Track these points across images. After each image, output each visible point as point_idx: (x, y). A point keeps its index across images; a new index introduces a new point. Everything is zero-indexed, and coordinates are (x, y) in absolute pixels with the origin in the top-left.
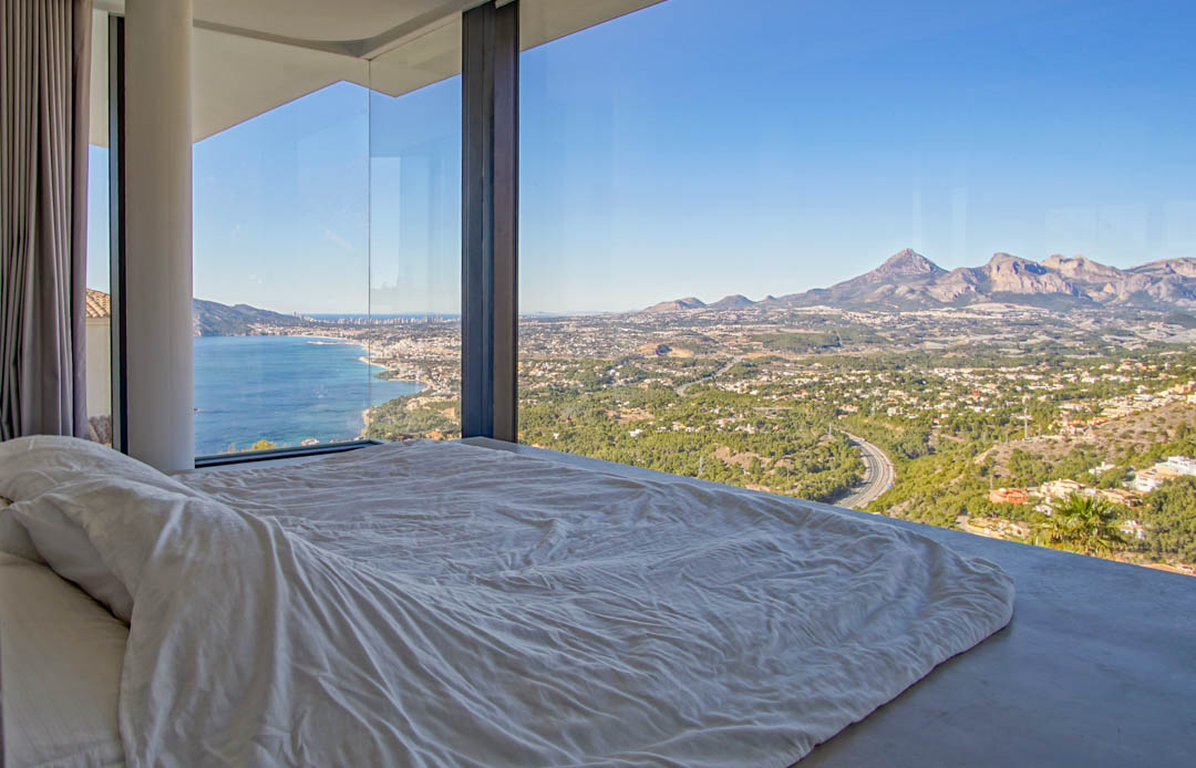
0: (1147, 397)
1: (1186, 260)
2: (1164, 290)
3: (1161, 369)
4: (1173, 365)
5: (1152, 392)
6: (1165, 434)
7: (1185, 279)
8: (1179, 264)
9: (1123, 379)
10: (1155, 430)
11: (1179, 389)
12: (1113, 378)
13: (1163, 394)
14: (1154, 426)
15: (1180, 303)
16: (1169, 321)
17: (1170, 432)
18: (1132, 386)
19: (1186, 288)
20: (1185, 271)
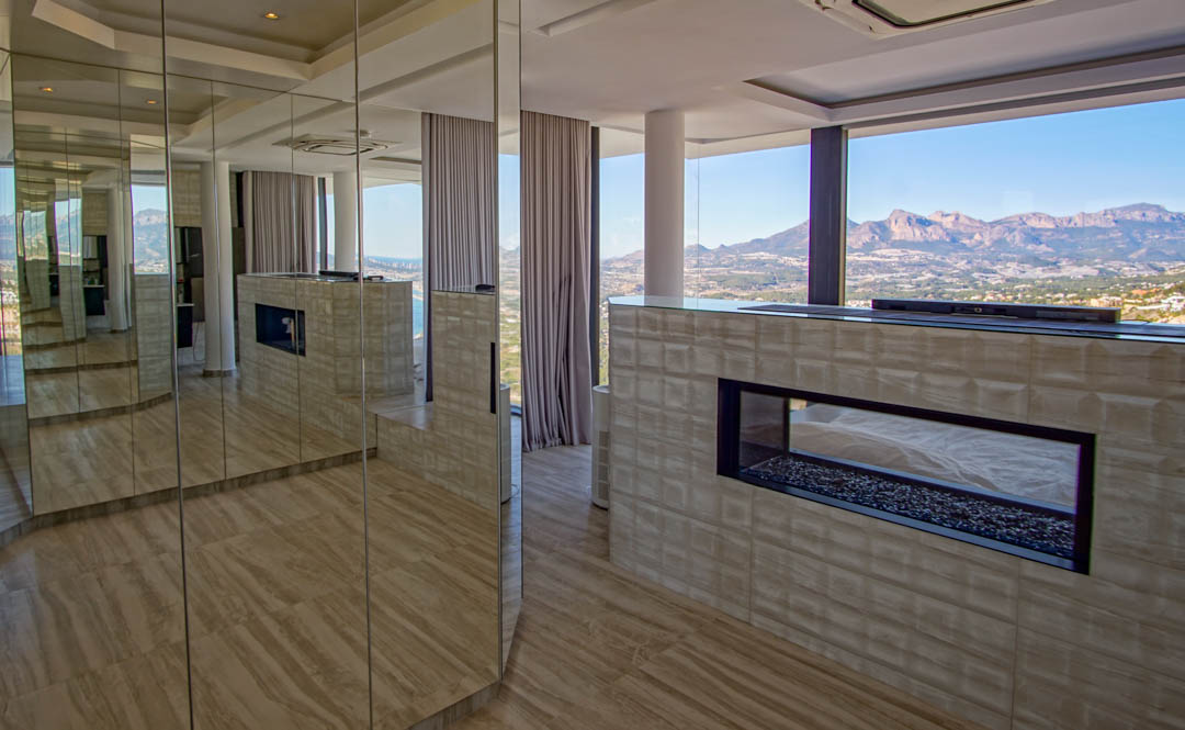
1: (1034, 214)
2: (1018, 237)
7: (1033, 229)
8: (1028, 218)
15: (1030, 247)
16: (1021, 262)
19: (1034, 237)
20: (1033, 223)
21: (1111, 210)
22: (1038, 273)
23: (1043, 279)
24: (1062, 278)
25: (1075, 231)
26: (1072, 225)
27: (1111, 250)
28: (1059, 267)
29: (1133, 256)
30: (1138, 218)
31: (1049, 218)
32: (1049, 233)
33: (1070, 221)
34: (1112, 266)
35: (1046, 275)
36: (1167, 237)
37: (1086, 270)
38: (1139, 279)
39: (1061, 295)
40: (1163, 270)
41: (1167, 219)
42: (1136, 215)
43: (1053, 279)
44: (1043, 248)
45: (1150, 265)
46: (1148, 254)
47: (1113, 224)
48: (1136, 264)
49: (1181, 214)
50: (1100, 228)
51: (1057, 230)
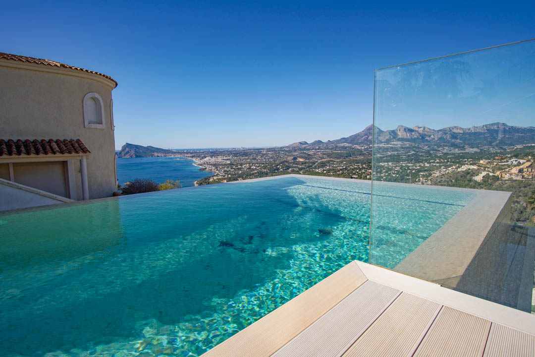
0: (445, 170)
1: (455, 127)
2: (448, 137)
3: (448, 161)
4: (451, 160)
5: (446, 168)
6: (452, 181)
7: (454, 133)
8: (453, 129)
9: (437, 165)
10: (448, 180)
11: (454, 167)
12: (434, 164)
13: (450, 169)
14: (448, 179)
15: (453, 141)
16: (449, 147)
17: (453, 181)
18: (440, 166)
19: (454, 136)
20: (455, 131)
21: (486, 125)
22: (457, 151)
23: (459, 153)
24: (465, 153)
25: (470, 134)
26: (470, 131)
27: (485, 142)
28: (465, 149)
29: (494, 144)
30: (496, 128)
31: (461, 129)
32: (461, 135)
33: (469, 129)
34: (486, 148)
35: (459, 152)
36: (507, 136)
37: (475, 150)
38: (497, 153)
39: (466, 160)
40: (505, 149)
41: (507, 129)
42: (495, 127)
43: (462, 153)
44: (458, 141)
45: (501, 148)
46: (499, 143)
47: (486, 131)
48: (495, 147)
49: (513, 127)
50: (481, 133)
51: (464, 133)
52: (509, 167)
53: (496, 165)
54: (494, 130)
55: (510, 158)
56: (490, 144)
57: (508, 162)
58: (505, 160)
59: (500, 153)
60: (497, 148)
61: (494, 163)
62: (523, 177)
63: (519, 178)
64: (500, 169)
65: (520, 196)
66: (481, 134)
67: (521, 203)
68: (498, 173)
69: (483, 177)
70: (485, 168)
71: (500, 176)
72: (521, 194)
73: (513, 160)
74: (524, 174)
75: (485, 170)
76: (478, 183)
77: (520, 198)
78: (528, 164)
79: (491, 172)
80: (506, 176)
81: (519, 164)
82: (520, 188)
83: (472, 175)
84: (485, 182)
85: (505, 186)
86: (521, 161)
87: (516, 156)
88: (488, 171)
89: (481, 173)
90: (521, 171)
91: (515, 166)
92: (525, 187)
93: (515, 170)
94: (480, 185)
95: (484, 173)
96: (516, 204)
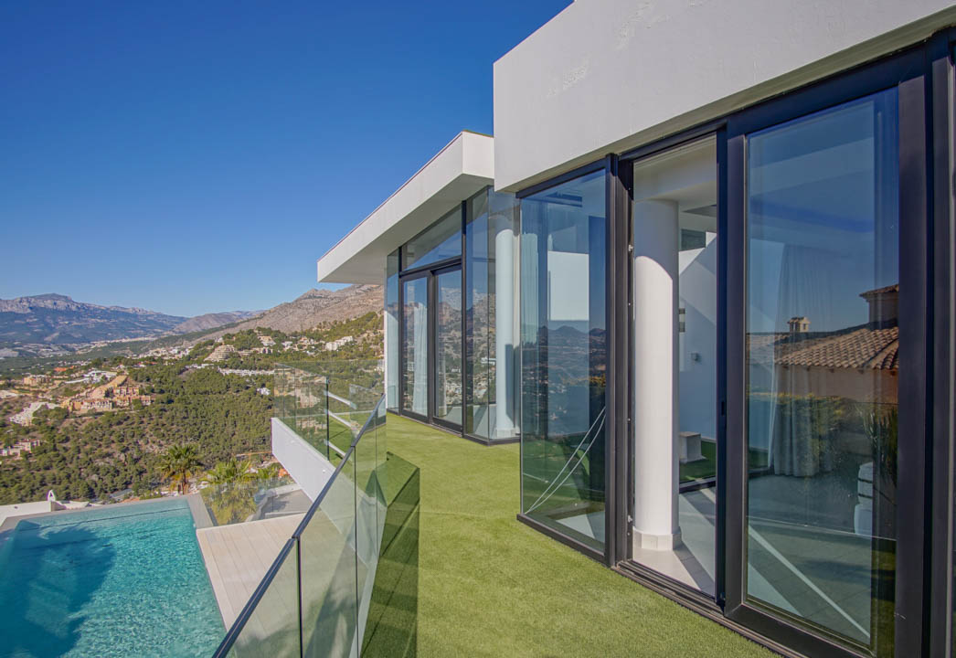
52: (87, 389)
53: (60, 385)
54: (45, 309)
55: (87, 368)
56: (39, 338)
57: (83, 377)
58: (77, 374)
59: (64, 359)
60: (56, 349)
61: (56, 382)
62: (114, 405)
63: (107, 408)
64: (69, 392)
65: (113, 442)
66: (16, 316)
67: (116, 456)
68: (66, 403)
69: (35, 414)
70: (38, 392)
71: (70, 409)
72: (113, 438)
73: (93, 372)
74: (115, 399)
75: (36, 399)
76: (25, 428)
77: (113, 445)
78: (121, 379)
79: (50, 401)
80: (82, 407)
81: (105, 380)
82: (111, 426)
83: (7, 413)
84: (40, 424)
85: (83, 427)
86: (109, 375)
87: (97, 364)
88: (45, 400)
89: (29, 406)
90: (109, 394)
91: (98, 385)
92: (119, 423)
93: (98, 394)
94: (28, 432)
95: (36, 406)
96: (107, 459)
